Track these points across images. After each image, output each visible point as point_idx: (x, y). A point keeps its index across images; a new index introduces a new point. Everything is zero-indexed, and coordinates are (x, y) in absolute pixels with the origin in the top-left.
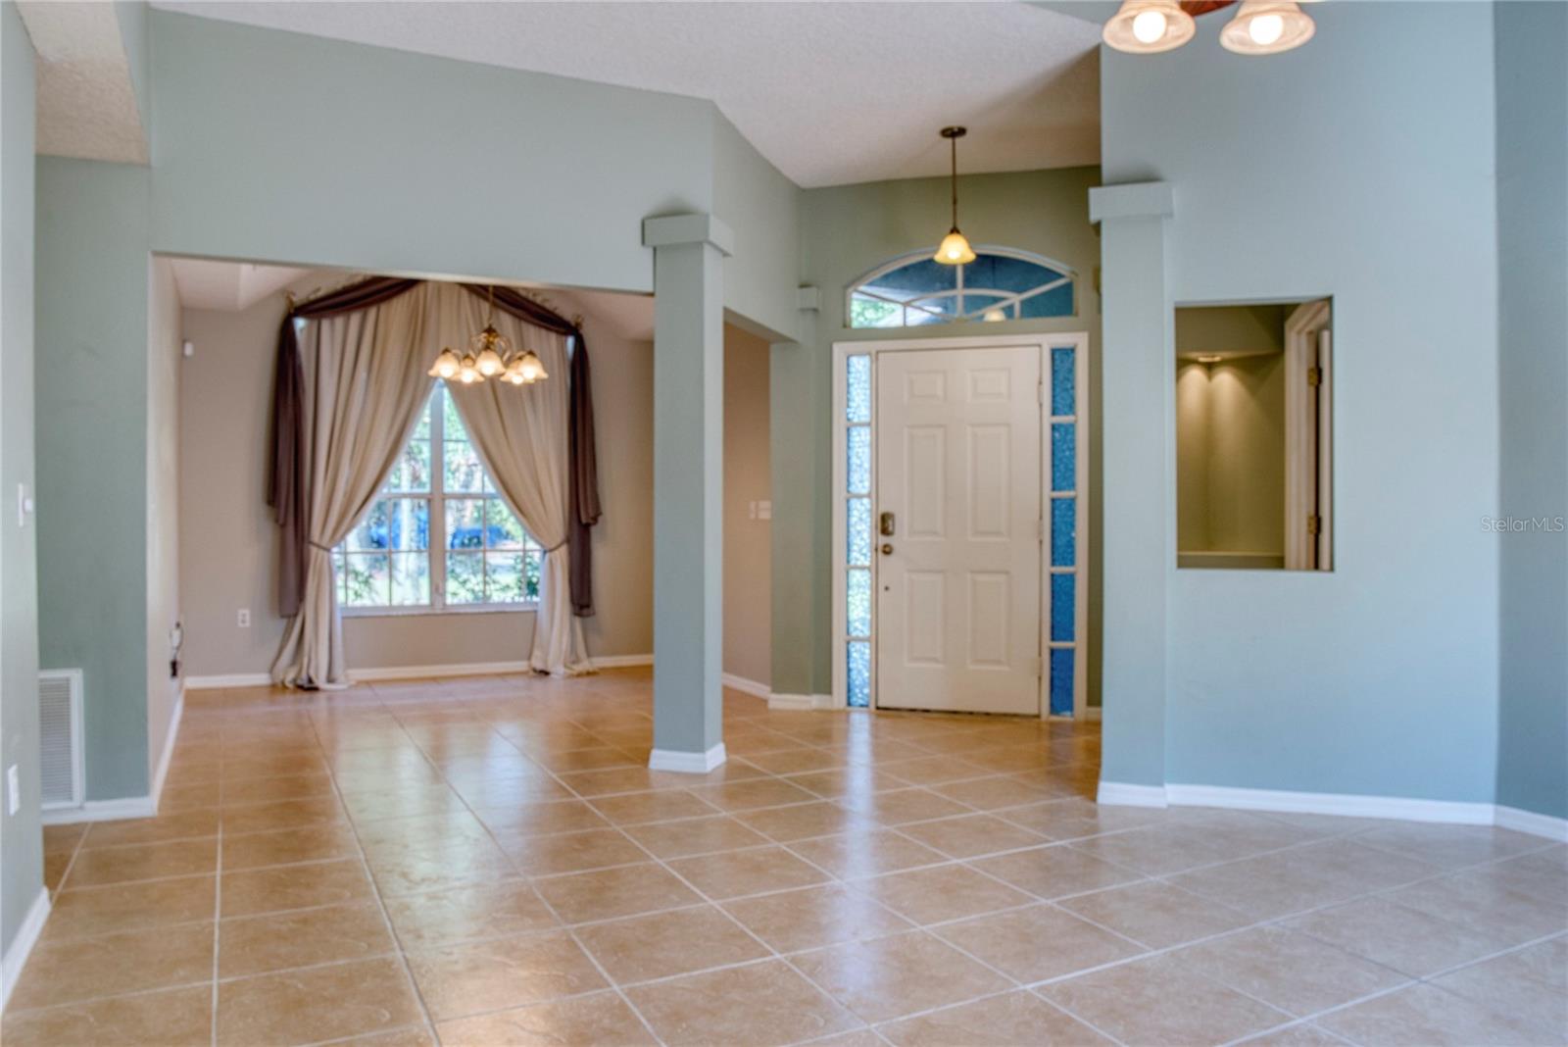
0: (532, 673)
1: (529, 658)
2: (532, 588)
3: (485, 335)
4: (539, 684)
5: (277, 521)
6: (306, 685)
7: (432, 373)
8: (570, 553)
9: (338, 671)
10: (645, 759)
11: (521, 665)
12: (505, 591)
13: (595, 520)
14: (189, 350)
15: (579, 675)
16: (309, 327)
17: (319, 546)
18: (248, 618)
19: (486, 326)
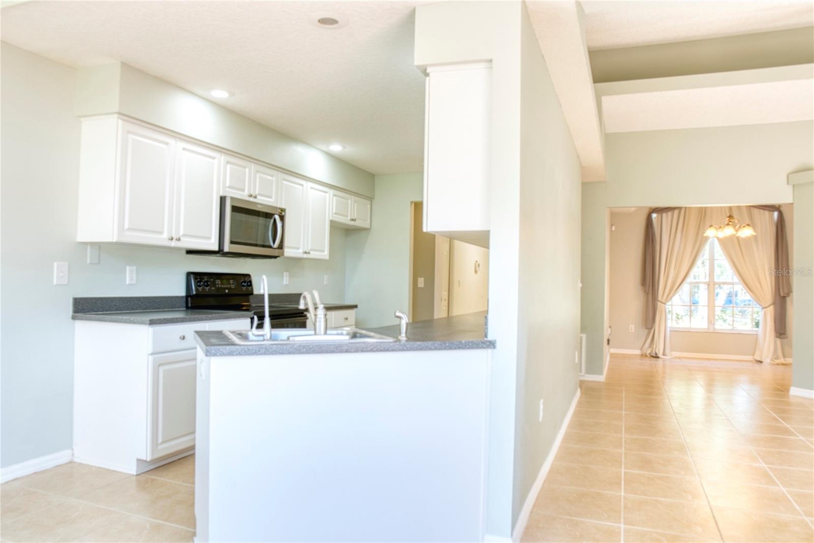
0: (754, 362)
1: (753, 355)
2: (757, 325)
3: (728, 218)
4: (757, 366)
5: (645, 292)
6: (655, 356)
7: (705, 235)
8: (775, 309)
9: (667, 351)
10: (788, 390)
11: (750, 358)
12: (744, 325)
13: (788, 294)
14: (614, 228)
15: (778, 364)
16: (658, 217)
17: (661, 302)
18: (633, 328)
19: (728, 215)
